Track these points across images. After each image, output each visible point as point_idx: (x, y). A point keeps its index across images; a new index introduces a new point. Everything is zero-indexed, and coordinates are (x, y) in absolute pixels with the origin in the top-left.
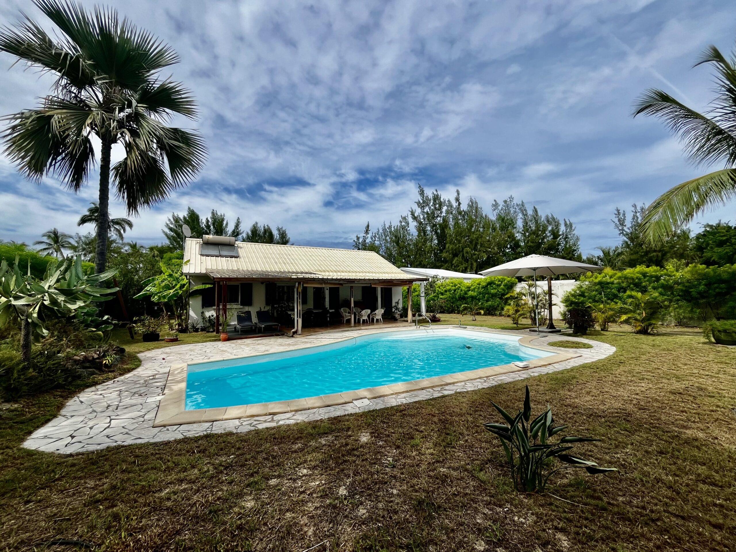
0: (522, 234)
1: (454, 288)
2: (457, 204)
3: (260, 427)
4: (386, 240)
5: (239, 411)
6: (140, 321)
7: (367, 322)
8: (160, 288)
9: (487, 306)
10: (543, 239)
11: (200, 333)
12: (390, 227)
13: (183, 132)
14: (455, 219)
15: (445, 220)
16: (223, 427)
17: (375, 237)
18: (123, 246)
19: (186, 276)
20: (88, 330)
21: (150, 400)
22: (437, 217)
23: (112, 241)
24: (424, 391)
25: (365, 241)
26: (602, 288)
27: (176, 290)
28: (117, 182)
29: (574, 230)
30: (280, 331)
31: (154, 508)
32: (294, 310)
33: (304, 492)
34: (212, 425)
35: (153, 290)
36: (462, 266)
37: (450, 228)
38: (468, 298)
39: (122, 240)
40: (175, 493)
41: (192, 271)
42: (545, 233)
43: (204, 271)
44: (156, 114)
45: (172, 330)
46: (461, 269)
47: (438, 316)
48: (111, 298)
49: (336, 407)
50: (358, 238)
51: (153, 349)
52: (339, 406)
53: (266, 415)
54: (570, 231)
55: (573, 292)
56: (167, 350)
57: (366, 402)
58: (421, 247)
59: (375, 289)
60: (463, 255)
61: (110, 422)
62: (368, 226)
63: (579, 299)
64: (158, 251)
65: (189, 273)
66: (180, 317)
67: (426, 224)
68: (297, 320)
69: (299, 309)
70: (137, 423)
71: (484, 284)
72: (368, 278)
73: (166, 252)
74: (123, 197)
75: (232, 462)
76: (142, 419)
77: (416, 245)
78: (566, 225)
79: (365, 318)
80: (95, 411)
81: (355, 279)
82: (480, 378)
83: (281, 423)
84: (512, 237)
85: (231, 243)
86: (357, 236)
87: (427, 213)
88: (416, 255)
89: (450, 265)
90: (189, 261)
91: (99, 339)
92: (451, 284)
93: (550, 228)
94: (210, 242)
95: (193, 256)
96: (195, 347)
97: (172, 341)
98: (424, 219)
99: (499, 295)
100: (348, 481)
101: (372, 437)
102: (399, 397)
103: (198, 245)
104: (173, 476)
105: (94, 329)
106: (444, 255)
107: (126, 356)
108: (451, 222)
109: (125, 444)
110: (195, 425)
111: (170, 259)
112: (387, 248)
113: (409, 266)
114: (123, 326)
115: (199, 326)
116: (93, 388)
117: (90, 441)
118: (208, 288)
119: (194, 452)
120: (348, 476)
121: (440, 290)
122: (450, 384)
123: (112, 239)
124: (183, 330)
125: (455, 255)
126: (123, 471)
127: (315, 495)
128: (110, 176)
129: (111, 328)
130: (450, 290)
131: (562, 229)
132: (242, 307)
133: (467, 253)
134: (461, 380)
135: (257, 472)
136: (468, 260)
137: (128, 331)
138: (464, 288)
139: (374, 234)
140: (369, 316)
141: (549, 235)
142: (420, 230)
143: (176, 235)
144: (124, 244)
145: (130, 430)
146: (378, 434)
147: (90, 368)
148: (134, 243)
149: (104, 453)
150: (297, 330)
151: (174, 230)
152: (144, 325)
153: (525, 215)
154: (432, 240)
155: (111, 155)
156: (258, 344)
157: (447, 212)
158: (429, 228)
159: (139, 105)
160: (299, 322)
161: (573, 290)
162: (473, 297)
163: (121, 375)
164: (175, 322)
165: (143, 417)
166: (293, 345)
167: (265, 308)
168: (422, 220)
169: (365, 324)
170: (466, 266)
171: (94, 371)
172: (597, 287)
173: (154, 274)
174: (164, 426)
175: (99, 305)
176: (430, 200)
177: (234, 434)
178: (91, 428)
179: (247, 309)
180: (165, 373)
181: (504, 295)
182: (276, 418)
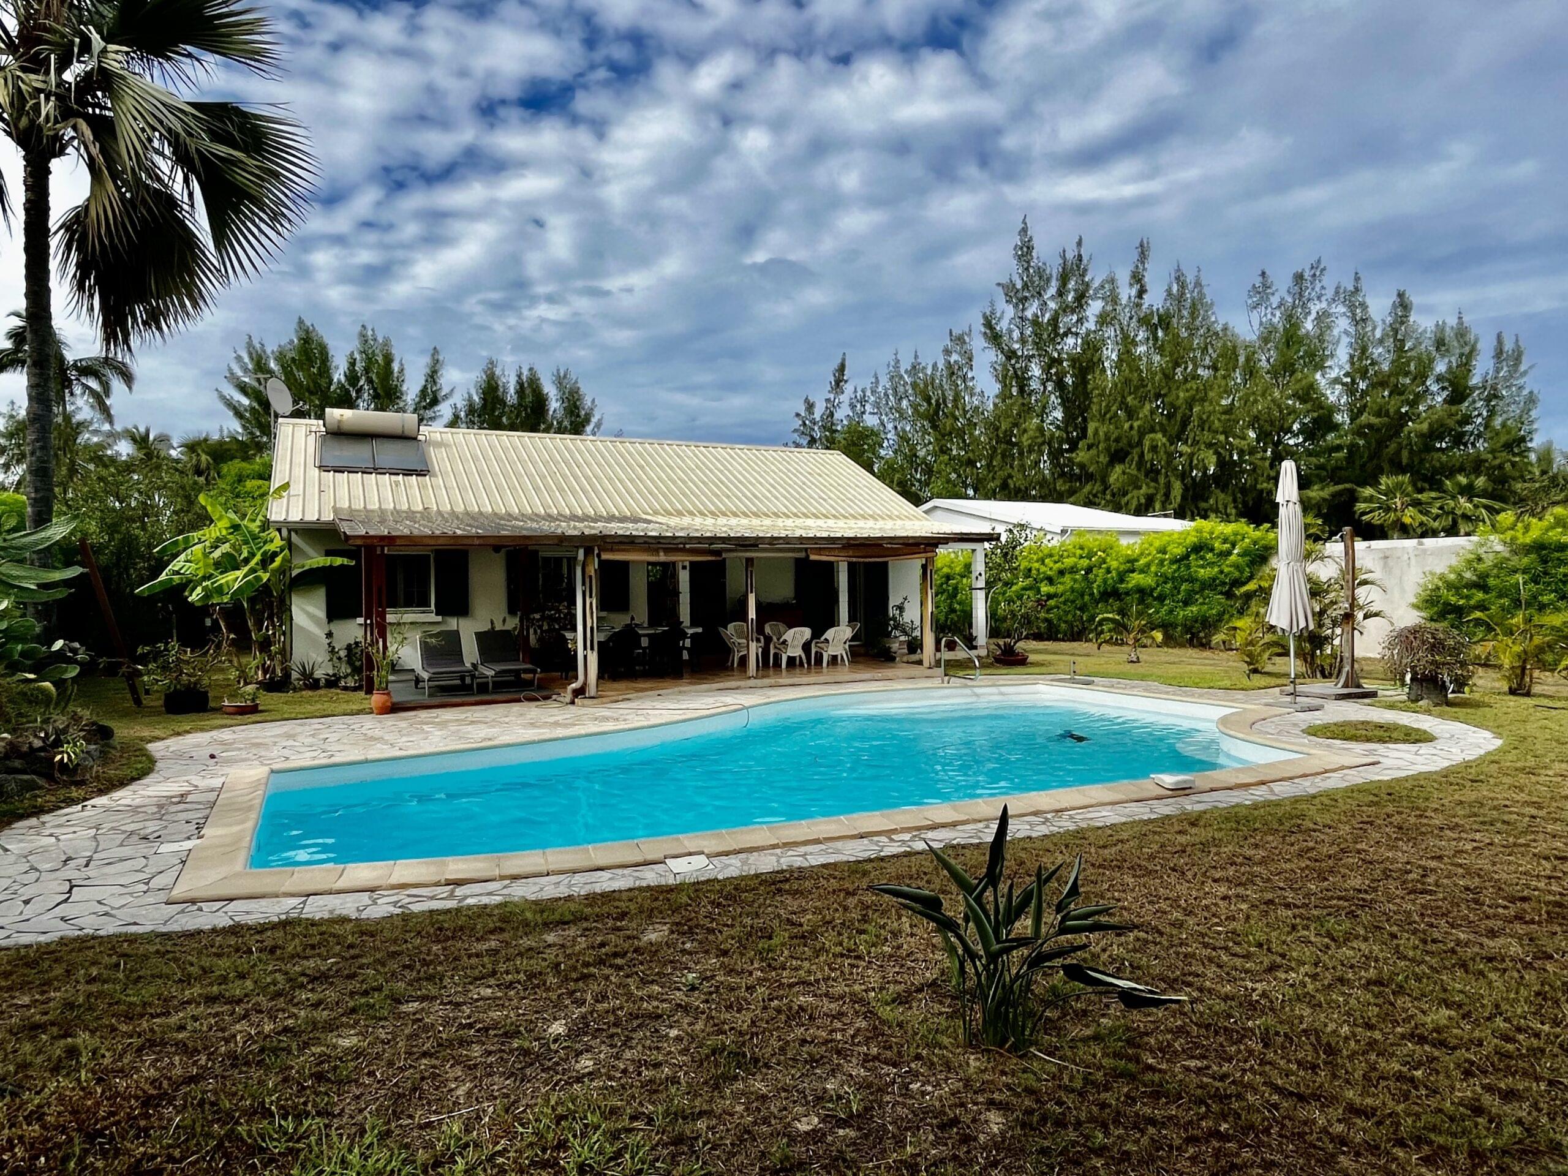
0: (1343, 384)
1: (1085, 563)
2: (1134, 292)
3: (416, 908)
4: (900, 411)
5: (375, 874)
6: (156, 655)
7: (801, 664)
8: (206, 566)
9: (1185, 617)
10: (1413, 404)
11: (322, 692)
12: (914, 369)
13: (245, 115)
14: (1127, 342)
15: (1092, 346)
16: (329, 908)
17: (863, 401)
18: (110, 441)
19: (279, 530)
20: (16, 678)
21: (165, 848)
22: (1065, 334)
23: (80, 424)
24: (865, 841)
25: (832, 415)
26: (1544, 561)
27: (253, 571)
28: (72, 269)
29: (1525, 373)
30: (540, 687)
31: (149, 1040)
32: (574, 629)
33: (470, 1026)
34: (304, 903)
35: (189, 569)
36: (1135, 492)
37: (1104, 370)
38: (1127, 594)
39: (111, 423)
40: (195, 1019)
41: (295, 516)
42: (1424, 383)
43: (328, 516)
44: (166, 65)
45: (246, 684)
46: (1135, 503)
47: (1021, 646)
48: (61, 594)
49: (620, 871)
50: (810, 407)
51: (188, 732)
52: (627, 871)
53: (437, 884)
54: (1511, 375)
55: (1452, 576)
56: (226, 735)
57: (700, 861)
58: (1009, 434)
59: (829, 569)
60: (1142, 456)
61: (70, 891)
62: (842, 368)
63: (1468, 597)
64: (207, 454)
65: (285, 522)
66: (265, 645)
67: (1029, 358)
68: (585, 657)
69: (589, 625)
70: (131, 894)
71: (1179, 551)
72: (798, 533)
73: (232, 458)
74: (91, 309)
75: (330, 969)
76: (145, 888)
77: (992, 426)
78: (1499, 353)
79: (796, 652)
80: (37, 870)
81: (758, 538)
82: (1035, 814)
83: (470, 901)
84: (1308, 394)
85: (407, 433)
86: (807, 401)
87: (1035, 322)
88: (991, 458)
89: (1098, 487)
90: (286, 486)
91: (45, 700)
92: (1079, 552)
93: (1441, 367)
94: (346, 427)
95: (299, 472)
96: (299, 729)
97: (242, 711)
98: (1023, 341)
99: (1224, 583)
100: (577, 1012)
101: (672, 932)
102: (790, 853)
103: (312, 438)
104: (196, 990)
105: (32, 676)
106: (1081, 456)
107: (115, 748)
108: (1110, 354)
109: (101, 933)
110: (263, 902)
111: (240, 479)
112: (903, 438)
113: (971, 492)
114: (112, 671)
115: (319, 674)
116: (33, 821)
117: (23, 927)
118: (342, 566)
119: (250, 952)
120: (581, 1003)
121: (1043, 569)
122: (944, 826)
123: (79, 417)
124: (278, 684)
125: (1118, 456)
126: (91, 980)
127: (492, 1032)
128: (52, 251)
129: (73, 672)
130: (1073, 570)
131: (1482, 369)
132: (439, 619)
133: (1154, 448)
134: (976, 817)
135: (379, 989)
136: (1158, 472)
137: (125, 685)
138: (1114, 564)
139: (859, 394)
140: (806, 647)
141: (1434, 388)
142: (1005, 377)
143: (260, 404)
144: (114, 436)
145: (113, 908)
146: (690, 928)
147: (24, 772)
148: (142, 430)
149: (53, 947)
150: (585, 684)
151: (254, 389)
152: (165, 668)
153: (1360, 321)
154: (1043, 413)
155: (51, 190)
156: (472, 722)
157: (1104, 319)
158: (1036, 370)
159: (112, 47)
160: (589, 663)
161: (1452, 569)
162: (1143, 593)
163: (101, 792)
164: (253, 661)
165: (147, 884)
166: (565, 726)
167: (504, 621)
168: (1016, 346)
169: (798, 671)
170: (1151, 491)
171: (33, 781)
172: (1526, 560)
173: (194, 527)
174: (193, 902)
175: (44, 611)
176: (1049, 280)
177: (351, 920)
178: (26, 902)
179: (453, 623)
180: (212, 790)
181: (1237, 583)
182: (460, 891)
